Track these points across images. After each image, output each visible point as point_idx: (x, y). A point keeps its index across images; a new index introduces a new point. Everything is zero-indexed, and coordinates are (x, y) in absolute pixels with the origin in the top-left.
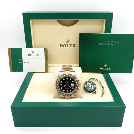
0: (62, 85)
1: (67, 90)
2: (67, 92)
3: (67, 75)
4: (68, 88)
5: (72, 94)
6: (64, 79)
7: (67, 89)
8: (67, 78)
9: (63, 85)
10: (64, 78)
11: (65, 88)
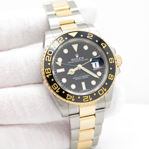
0: (63, 70)
1: (83, 84)
2: (84, 88)
3: (73, 35)
4: (84, 77)
5: (101, 92)
6: (66, 51)
7: (83, 80)
8: (75, 47)
9: (67, 69)
10: (64, 48)
11: (76, 78)
